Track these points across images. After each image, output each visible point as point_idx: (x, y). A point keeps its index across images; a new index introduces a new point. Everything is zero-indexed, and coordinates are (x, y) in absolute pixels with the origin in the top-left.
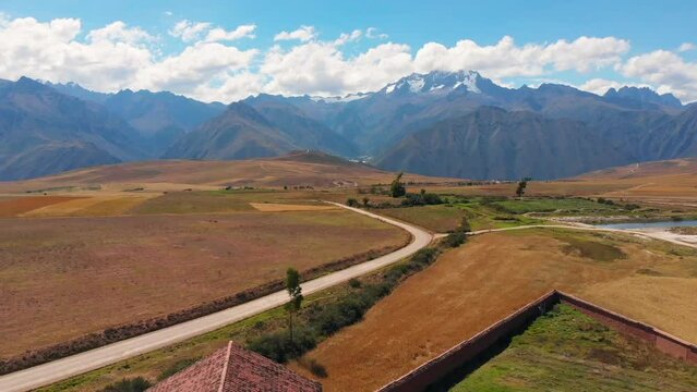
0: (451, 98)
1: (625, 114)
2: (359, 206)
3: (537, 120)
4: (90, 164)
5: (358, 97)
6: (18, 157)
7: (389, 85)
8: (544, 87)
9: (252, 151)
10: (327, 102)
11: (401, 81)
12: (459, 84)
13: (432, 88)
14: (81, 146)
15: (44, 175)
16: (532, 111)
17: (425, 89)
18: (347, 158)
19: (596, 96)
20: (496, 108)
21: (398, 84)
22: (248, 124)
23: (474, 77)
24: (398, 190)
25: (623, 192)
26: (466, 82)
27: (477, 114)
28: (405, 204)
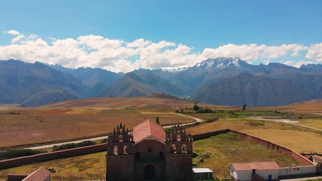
0: (226, 69)
1: (310, 76)
2: (180, 113)
3: (268, 80)
4: (65, 100)
5: (184, 69)
6: (34, 96)
7: (198, 64)
8: (270, 64)
9: (136, 94)
10: (169, 71)
11: (203, 62)
12: (230, 63)
13: (218, 65)
14: (61, 92)
15: (44, 104)
16: (265, 75)
17: (215, 65)
18: (178, 96)
19: (296, 68)
20: (248, 74)
21: (201, 63)
22: (134, 82)
23: (237, 60)
24: (196, 108)
25: (292, 110)
26: (234, 62)
27: (239, 77)
28: (198, 113)
